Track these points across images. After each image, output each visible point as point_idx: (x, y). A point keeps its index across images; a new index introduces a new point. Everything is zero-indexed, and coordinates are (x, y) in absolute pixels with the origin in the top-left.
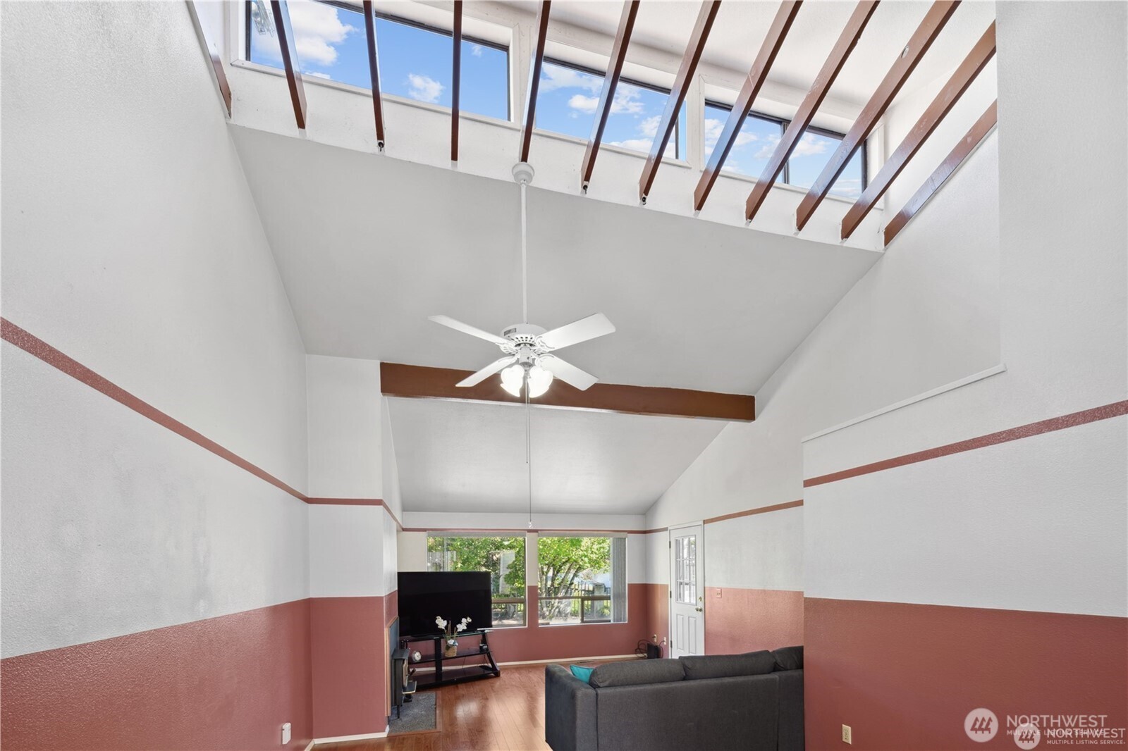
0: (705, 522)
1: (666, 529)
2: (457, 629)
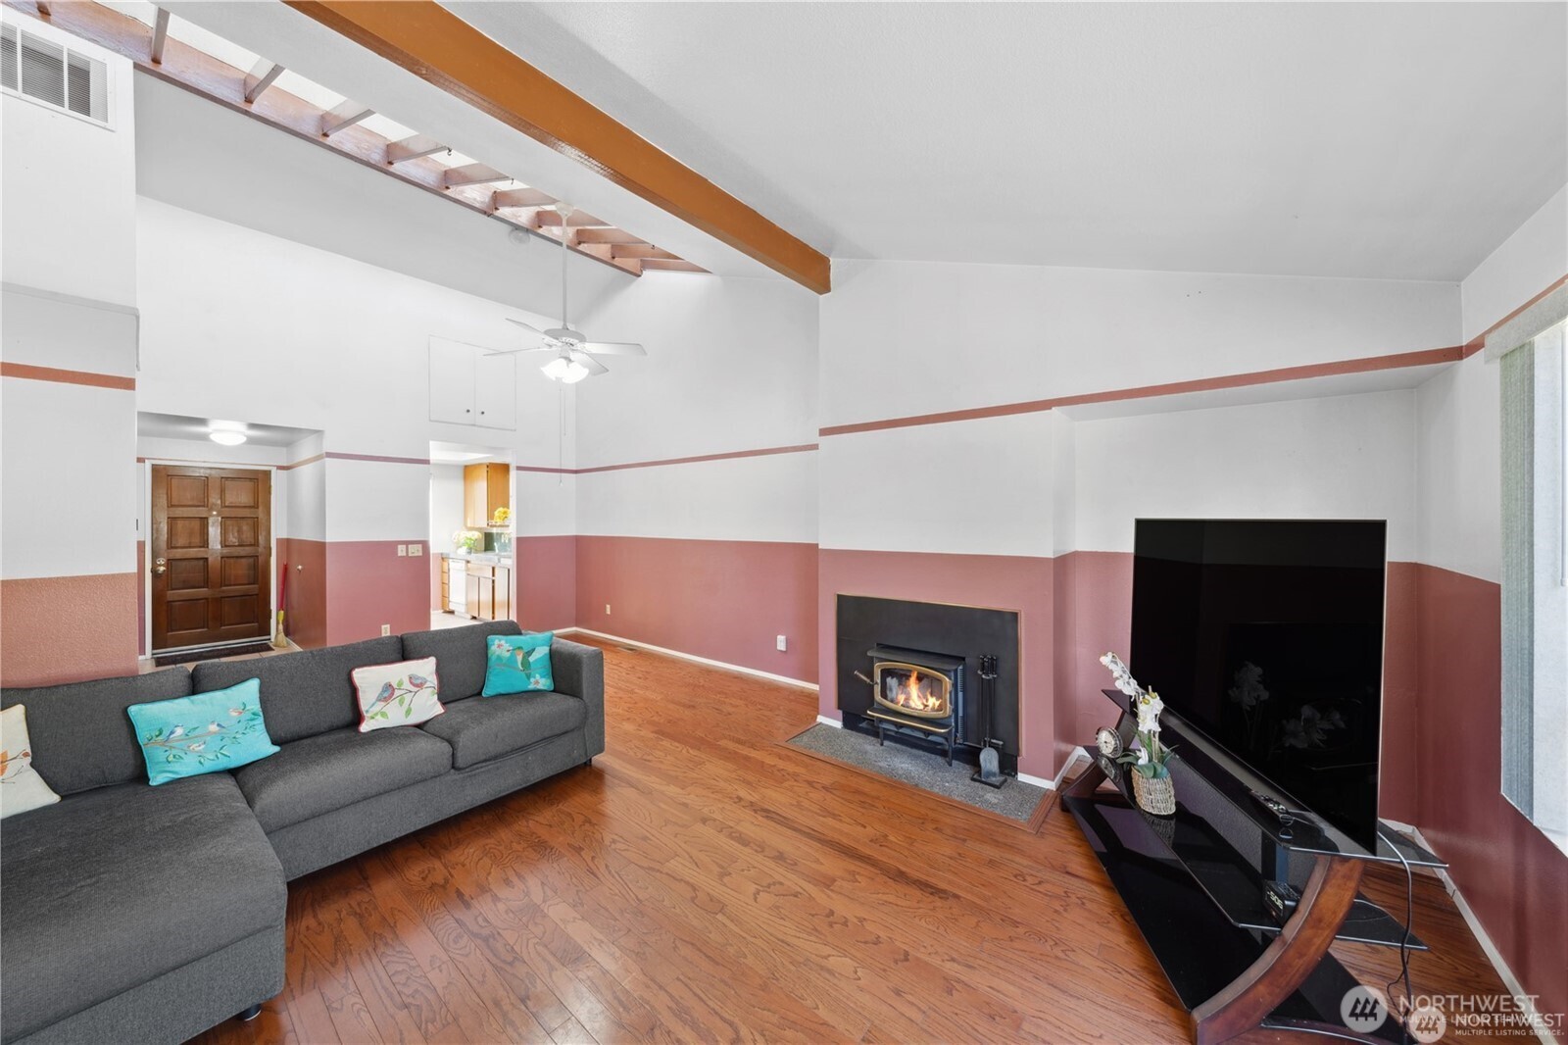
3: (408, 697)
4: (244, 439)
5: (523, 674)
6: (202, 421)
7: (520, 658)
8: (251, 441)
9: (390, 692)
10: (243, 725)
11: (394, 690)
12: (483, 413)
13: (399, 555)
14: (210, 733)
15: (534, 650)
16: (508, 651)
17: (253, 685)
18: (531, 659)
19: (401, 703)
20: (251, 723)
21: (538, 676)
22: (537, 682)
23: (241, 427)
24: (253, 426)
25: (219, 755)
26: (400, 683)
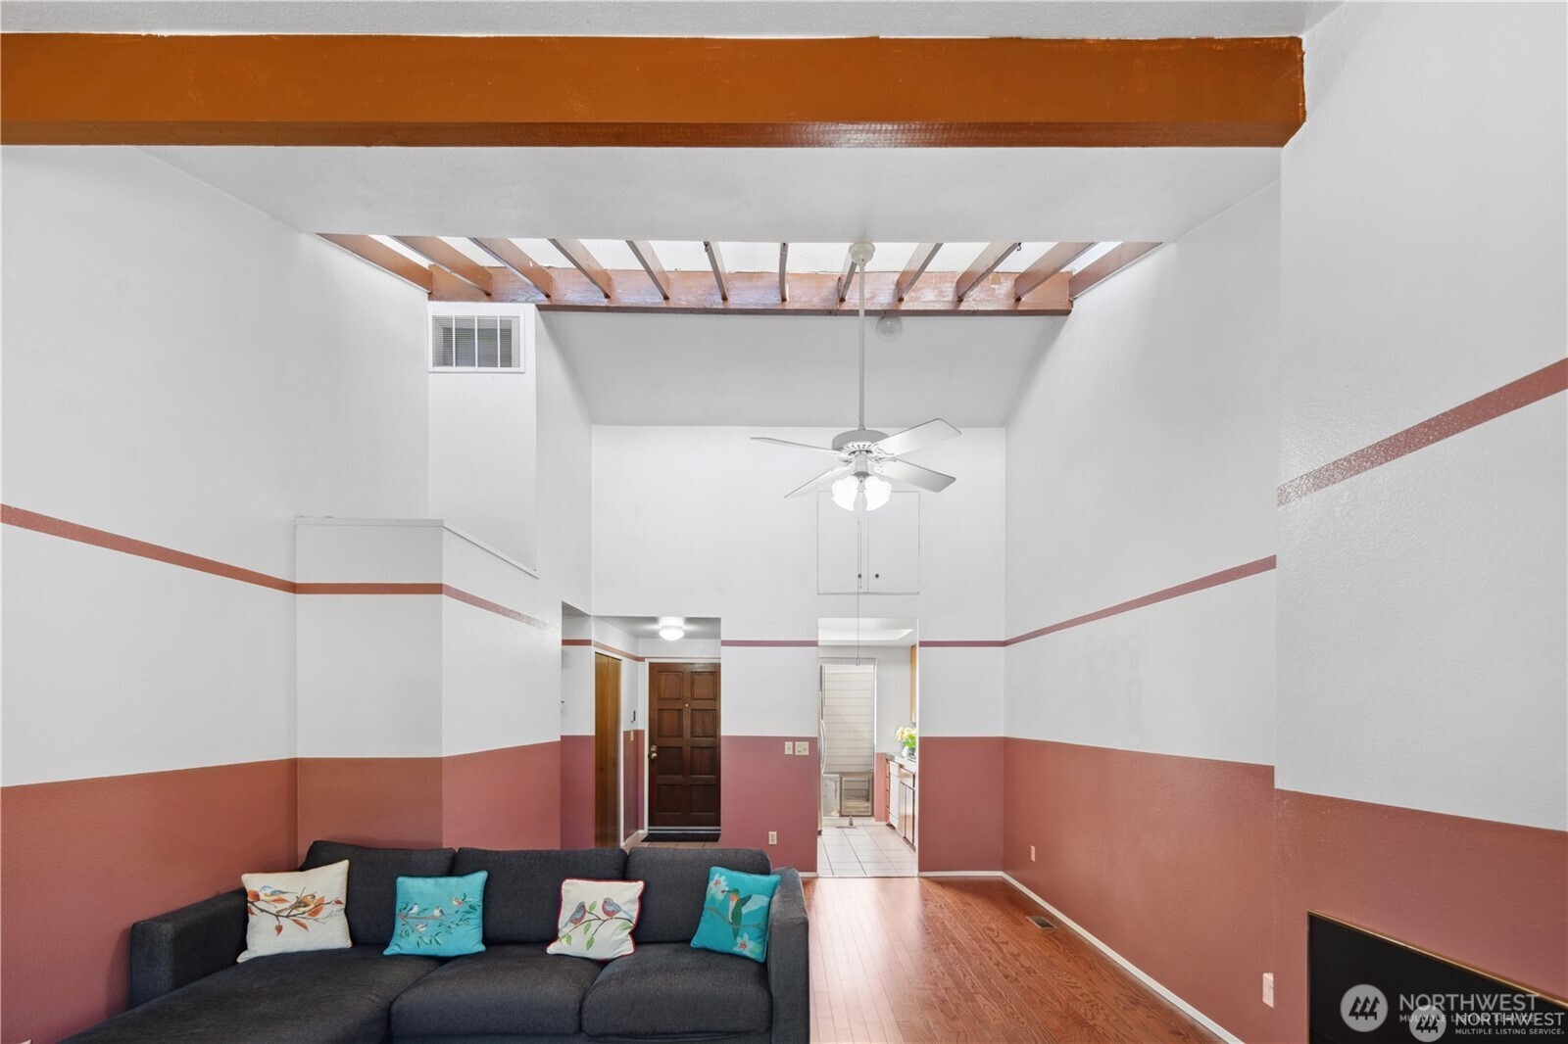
3: (595, 924)
4: (682, 634)
5: (729, 929)
6: (654, 620)
7: (732, 904)
8: (688, 635)
9: (581, 914)
10: (459, 915)
11: (585, 913)
12: (877, 576)
13: (786, 753)
14: (433, 917)
15: (749, 897)
16: (723, 892)
17: (481, 877)
18: (744, 910)
19: (586, 930)
20: (467, 916)
21: (746, 937)
22: (744, 945)
23: (679, 622)
24: (690, 620)
25: (433, 941)
26: (593, 907)
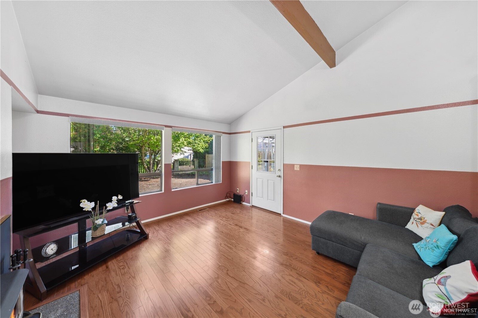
0: (284, 127)
1: (249, 132)
2: (106, 207)
